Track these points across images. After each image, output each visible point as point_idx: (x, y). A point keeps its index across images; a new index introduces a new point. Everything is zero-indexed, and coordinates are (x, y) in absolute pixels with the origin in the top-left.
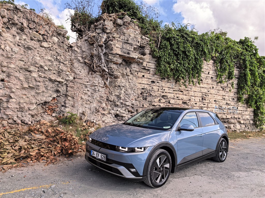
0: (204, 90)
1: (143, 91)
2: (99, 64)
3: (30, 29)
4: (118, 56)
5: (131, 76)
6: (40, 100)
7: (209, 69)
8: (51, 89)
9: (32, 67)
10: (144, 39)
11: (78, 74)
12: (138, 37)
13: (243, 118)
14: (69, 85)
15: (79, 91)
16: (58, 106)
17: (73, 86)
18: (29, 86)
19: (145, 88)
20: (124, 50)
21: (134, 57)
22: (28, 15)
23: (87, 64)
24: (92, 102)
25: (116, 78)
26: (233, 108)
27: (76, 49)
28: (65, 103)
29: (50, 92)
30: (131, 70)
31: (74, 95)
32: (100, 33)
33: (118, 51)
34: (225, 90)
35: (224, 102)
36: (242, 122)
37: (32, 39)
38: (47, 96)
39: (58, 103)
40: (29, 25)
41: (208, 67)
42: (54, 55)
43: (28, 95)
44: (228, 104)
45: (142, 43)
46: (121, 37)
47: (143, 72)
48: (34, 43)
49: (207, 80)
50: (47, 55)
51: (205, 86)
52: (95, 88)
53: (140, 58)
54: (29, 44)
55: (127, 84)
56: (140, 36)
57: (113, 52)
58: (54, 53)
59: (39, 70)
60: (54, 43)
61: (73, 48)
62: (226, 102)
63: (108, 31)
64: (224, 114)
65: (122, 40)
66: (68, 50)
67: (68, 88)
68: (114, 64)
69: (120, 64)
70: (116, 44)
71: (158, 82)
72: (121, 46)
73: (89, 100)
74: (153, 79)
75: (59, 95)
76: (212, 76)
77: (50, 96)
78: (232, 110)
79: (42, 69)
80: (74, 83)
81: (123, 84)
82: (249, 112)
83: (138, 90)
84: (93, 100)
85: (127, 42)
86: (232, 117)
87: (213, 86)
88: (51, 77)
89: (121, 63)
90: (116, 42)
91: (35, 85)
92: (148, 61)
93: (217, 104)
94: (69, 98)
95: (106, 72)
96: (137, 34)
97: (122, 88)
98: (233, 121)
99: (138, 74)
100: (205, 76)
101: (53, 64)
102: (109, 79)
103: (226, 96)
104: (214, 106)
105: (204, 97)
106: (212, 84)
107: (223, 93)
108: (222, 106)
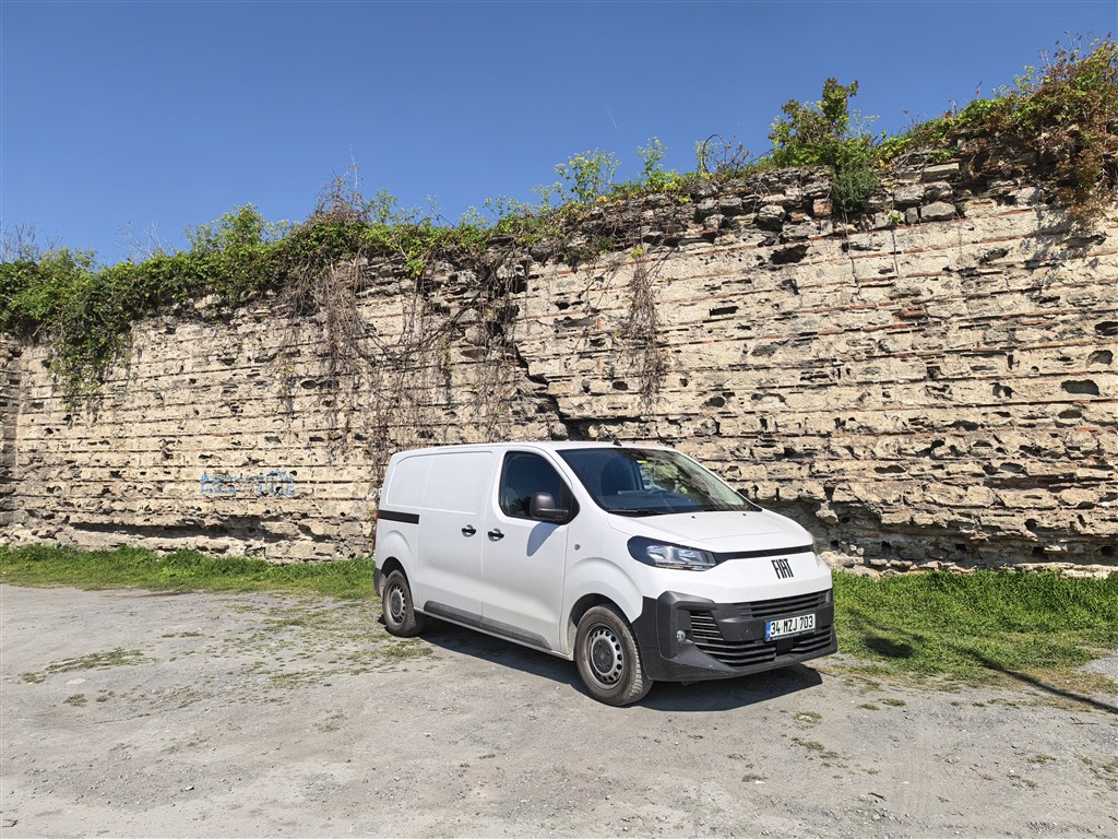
0: (167, 426)
7: (184, 357)
13: (324, 515)
34: (242, 411)
36: (318, 530)
44: (255, 461)
47: (33, 411)
49: (177, 394)
51: (170, 412)
62: (245, 456)
64: (239, 500)
71: (58, 430)
76: (193, 377)
86: (268, 511)
87: (198, 407)
93: (211, 467)
98: (273, 526)
100: (168, 383)
103: (246, 433)
104: (199, 473)
105: (169, 450)
106: (193, 403)
107: (233, 424)
108: (227, 472)
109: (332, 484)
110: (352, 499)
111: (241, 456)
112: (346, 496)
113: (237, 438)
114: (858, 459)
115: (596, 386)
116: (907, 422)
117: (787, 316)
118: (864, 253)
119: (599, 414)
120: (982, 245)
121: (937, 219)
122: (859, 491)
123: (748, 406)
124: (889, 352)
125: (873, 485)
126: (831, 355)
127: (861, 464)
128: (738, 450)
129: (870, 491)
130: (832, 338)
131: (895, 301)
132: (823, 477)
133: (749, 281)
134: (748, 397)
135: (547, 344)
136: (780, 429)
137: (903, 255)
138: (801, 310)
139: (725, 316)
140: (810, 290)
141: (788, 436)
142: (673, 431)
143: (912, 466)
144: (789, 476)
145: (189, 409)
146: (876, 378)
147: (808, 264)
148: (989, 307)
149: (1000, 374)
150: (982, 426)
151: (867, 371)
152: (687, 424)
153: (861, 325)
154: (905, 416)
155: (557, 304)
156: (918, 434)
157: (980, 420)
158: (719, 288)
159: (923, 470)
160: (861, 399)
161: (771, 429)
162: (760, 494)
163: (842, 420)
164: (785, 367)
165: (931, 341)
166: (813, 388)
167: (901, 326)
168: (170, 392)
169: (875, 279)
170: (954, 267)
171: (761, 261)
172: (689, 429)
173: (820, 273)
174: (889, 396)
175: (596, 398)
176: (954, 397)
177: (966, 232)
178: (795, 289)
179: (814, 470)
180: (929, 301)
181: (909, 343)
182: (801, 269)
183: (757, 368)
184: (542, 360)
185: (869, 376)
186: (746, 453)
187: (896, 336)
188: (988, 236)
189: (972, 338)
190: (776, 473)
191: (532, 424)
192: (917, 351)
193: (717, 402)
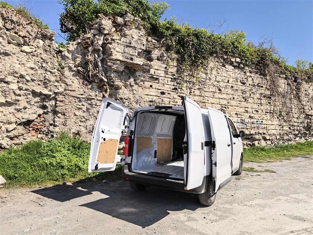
0: (223, 101)
1: (151, 104)
2: (95, 72)
3: (7, 30)
4: (119, 62)
5: (136, 87)
6: (21, 118)
7: (229, 77)
8: (36, 104)
9: (9, 77)
10: (150, 41)
11: (70, 85)
12: (143, 40)
13: (269, 134)
14: (59, 98)
15: (72, 105)
16: (46, 125)
17: (64, 99)
18: (6, 101)
19: (154, 100)
20: (126, 54)
21: (139, 63)
22: (4, 12)
23: (80, 72)
24: (88, 118)
25: (118, 90)
26: (258, 122)
27: (67, 54)
28: (54, 122)
29: (35, 108)
30: (136, 79)
31: (65, 111)
32: (97, 34)
33: (119, 56)
34: (248, 101)
35: (247, 115)
36: (268, 138)
37: (9, 42)
38: (30, 113)
39: (45, 122)
40: (6, 24)
41: (227, 75)
42: (39, 62)
43: (5, 113)
44: (251, 117)
45: (147, 46)
46: (121, 40)
47: (151, 81)
48: (12, 48)
49: (227, 90)
50: (29, 62)
51: (224, 96)
52: (92, 102)
53: (146, 64)
54: (6, 48)
55: (131, 96)
56: (145, 38)
57: (112, 57)
58: (38, 59)
59: (20, 81)
60: (38, 47)
61: (63, 53)
62: (249, 115)
63: (106, 32)
64: (247, 129)
65: (123, 43)
66: (57, 56)
67: (57, 102)
68: (114, 73)
69: (122, 72)
70: (116, 48)
71: (169, 94)
72: (122, 50)
73: (84, 117)
74: (162, 90)
75: (46, 111)
76: (232, 85)
77: (35, 113)
78: (256, 125)
79: (23, 79)
80: (64, 96)
81: (125, 97)
82: (275, 125)
83: (145, 103)
84: (89, 116)
85: (129, 46)
86: (256, 133)
87: (234, 96)
88: (34, 90)
89: (124, 71)
90: (116, 45)
91: (14, 99)
92: (156, 67)
93: (239, 117)
94: (59, 115)
95: (105, 82)
96: (141, 35)
97: (125, 101)
98: (257, 137)
99: (144, 83)
100: (224, 85)
101: (38, 73)
102: (108, 90)
103: (250, 108)
104: (235, 119)
106: (232, 94)
107: (245, 104)
108: (244, 120)
112: (274, 128)
115: (309, 108)
155: (305, 90)
168: (223, 89)
175: (309, 111)
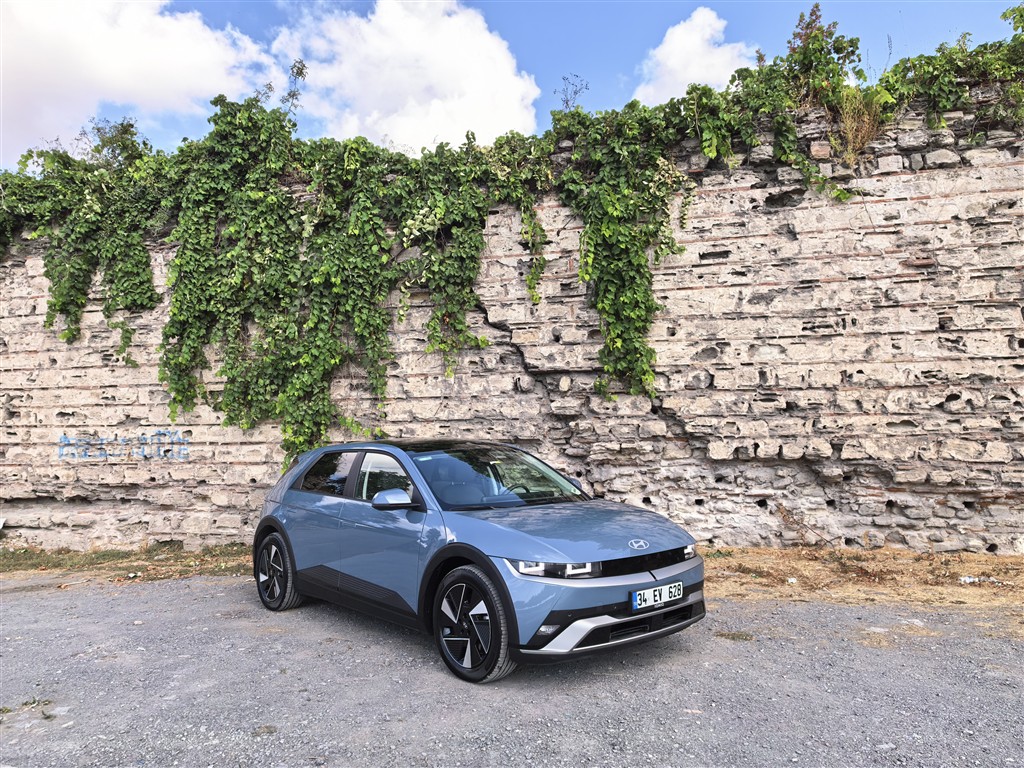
0: (12, 378)
13: (228, 482)
34: (117, 360)
35: (113, 413)
41: (31, 289)
44: (134, 419)
49: (27, 339)
51: (18, 361)
62: (121, 413)
64: (112, 465)
86: (153, 479)
93: (73, 426)
98: (160, 496)
103: (122, 386)
104: (56, 435)
105: (14, 407)
106: (48, 350)
107: (106, 376)
108: (96, 433)
109: (238, 447)
110: (265, 463)
111: (117, 414)
112: (258, 459)
113: (110, 392)
114: (868, 414)
115: (568, 335)
116: (919, 375)
117: (786, 263)
118: (868, 198)
119: (573, 365)
120: (991, 195)
121: (942, 166)
122: (870, 447)
123: (745, 358)
124: (897, 302)
125: (885, 441)
126: (835, 304)
127: (872, 419)
128: (735, 404)
129: (883, 448)
130: (835, 286)
131: (902, 249)
132: (830, 433)
133: (743, 225)
134: (744, 348)
135: (509, 287)
136: (781, 382)
137: (909, 201)
138: (800, 256)
139: (717, 261)
140: (810, 235)
141: (789, 389)
142: (660, 384)
143: (926, 422)
144: (794, 432)
145: (44, 358)
146: (884, 329)
147: (807, 208)
148: (1001, 258)
149: (1016, 325)
150: (998, 379)
151: (874, 321)
152: (677, 377)
153: (866, 273)
154: (917, 369)
155: (520, 243)
156: (931, 388)
157: (996, 373)
158: (709, 231)
159: (939, 425)
160: (868, 352)
161: (771, 382)
162: (761, 453)
163: (849, 373)
164: (786, 316)
165: (942, 292)
166: (817, 338)
167: (908, 275)
168: (16, 337)
169: (880, 226)
170: (963, 216)
171: (754, 204)
172: (678, 382)
173: (820, 219)
174: (898, 348)
175: (569, 348)
176: (969, 349)
177: (974, 180)
178: (792, 234)
179: (820, 426)
180: (939, 249)
181: (918, 293)
182: (798, 213)
183: (755, 318)
184: (503, 305)
185: (877, 328)
186: (744, 408)
187: (904, 285)
188: (997, 185)
189: (984, 289)
190: (780, 429)
191: (493, 377)
192: (927, 301)
193: (710, 353)
